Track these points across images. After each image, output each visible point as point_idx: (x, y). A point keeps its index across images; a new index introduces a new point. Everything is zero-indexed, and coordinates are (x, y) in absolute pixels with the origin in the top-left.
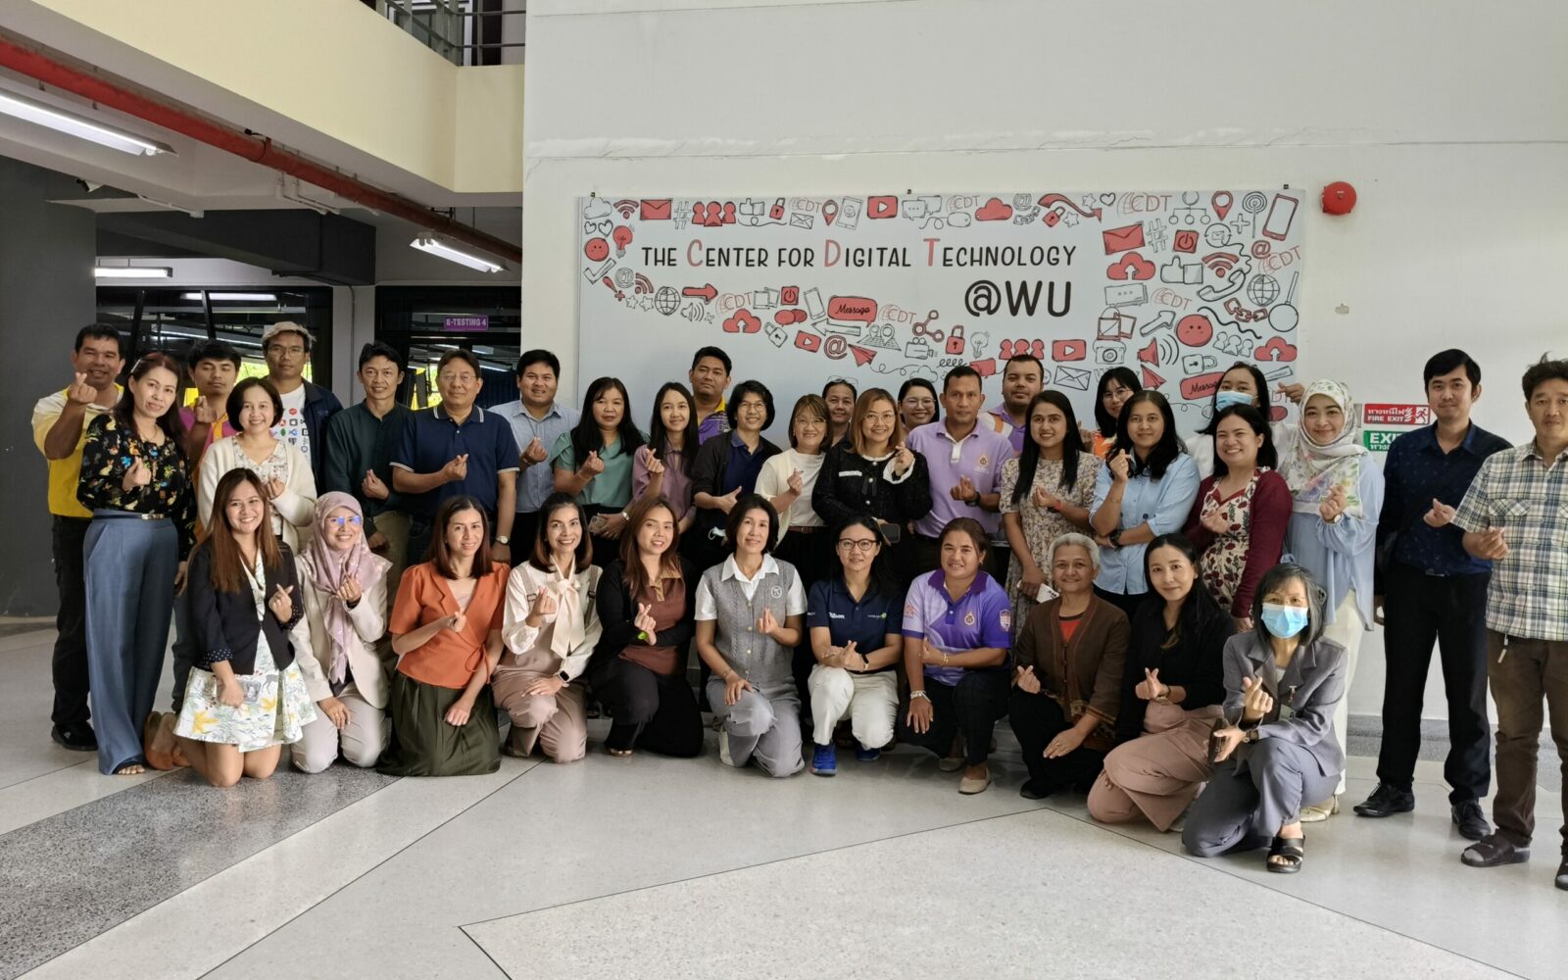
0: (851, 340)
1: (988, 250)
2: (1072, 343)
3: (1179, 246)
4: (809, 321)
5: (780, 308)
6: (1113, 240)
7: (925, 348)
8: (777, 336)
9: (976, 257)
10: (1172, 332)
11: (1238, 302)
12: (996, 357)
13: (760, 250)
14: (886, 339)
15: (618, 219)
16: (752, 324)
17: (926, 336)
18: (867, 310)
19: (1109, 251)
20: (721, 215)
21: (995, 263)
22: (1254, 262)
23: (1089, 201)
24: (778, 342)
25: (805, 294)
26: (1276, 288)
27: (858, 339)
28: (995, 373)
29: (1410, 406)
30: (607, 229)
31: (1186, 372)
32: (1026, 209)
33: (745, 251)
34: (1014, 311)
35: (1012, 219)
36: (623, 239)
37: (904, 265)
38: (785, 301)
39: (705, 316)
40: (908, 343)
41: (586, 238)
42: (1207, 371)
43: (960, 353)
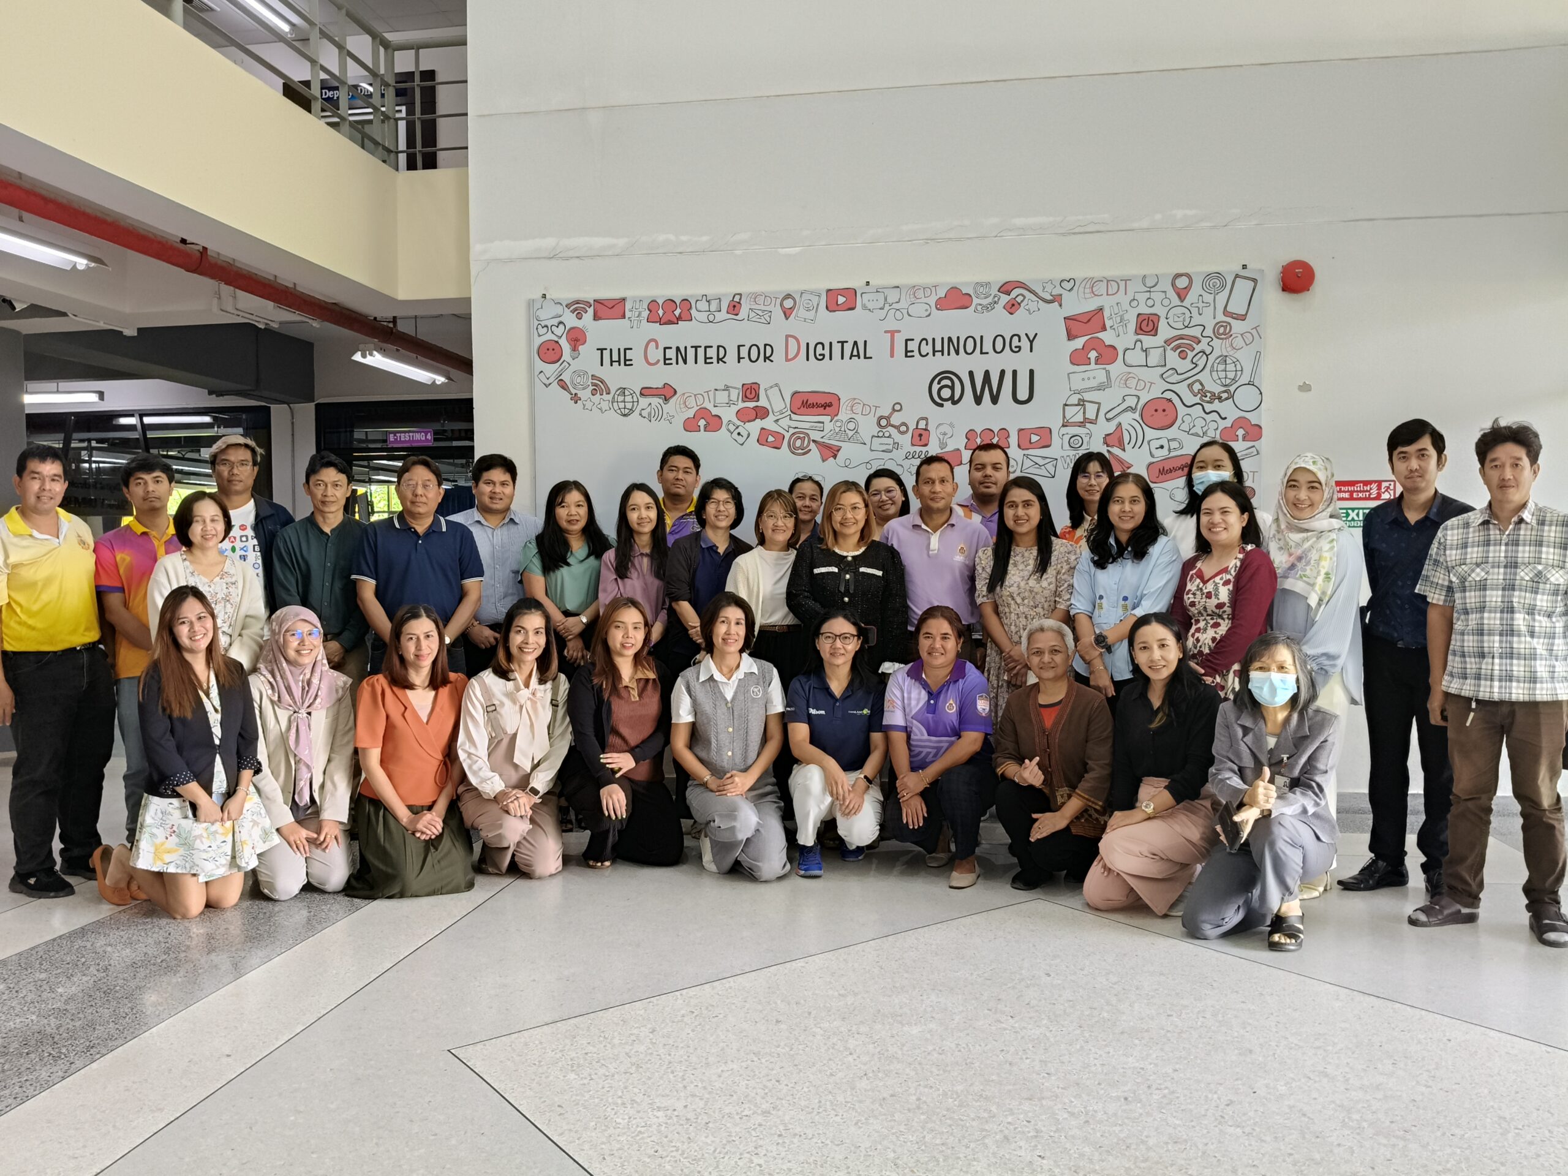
0: (815, 435)
1: (950, 339)
2: (1038, 431)
3: (1141, 329)
4: (771, 418)
5: (741, 405)
6: (1074, 326)
7: (890, 441)
8: (739, 434)
9: (938, 347)
10: (1137, 416)
11: (1201, 384)
12: (962, 449)
13: (718, 347)
14: (850, 433)
15: (571, 320)
16: (714, 423)
17: (890, 429)
18: (830, 405)
19: (1071, 337)
20: (677, 312)
21: (957, 353)
22: (1216, 343)
23: (1049, 287)
24: (741, 440)
25: (766, 390)
26: (1239, 368)
27: (823, 434)
28: (961, 464)
29: (1375, 482)
30: (559, 331)
31: (1152, 456)
32: (986, 298)
33: (703, 348)
34: (978, 400)
35: (973, 307)
36: (577, 340)
37: (865, 357)
38: (746, 398)
39: (664, 415)
40: (873, 436)
41: (538, 341)
42: (1173, 454)
43: (926, 445)
